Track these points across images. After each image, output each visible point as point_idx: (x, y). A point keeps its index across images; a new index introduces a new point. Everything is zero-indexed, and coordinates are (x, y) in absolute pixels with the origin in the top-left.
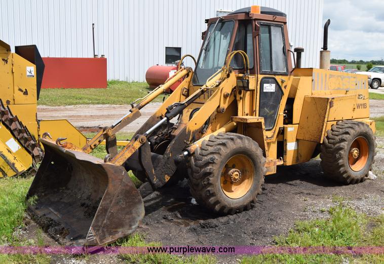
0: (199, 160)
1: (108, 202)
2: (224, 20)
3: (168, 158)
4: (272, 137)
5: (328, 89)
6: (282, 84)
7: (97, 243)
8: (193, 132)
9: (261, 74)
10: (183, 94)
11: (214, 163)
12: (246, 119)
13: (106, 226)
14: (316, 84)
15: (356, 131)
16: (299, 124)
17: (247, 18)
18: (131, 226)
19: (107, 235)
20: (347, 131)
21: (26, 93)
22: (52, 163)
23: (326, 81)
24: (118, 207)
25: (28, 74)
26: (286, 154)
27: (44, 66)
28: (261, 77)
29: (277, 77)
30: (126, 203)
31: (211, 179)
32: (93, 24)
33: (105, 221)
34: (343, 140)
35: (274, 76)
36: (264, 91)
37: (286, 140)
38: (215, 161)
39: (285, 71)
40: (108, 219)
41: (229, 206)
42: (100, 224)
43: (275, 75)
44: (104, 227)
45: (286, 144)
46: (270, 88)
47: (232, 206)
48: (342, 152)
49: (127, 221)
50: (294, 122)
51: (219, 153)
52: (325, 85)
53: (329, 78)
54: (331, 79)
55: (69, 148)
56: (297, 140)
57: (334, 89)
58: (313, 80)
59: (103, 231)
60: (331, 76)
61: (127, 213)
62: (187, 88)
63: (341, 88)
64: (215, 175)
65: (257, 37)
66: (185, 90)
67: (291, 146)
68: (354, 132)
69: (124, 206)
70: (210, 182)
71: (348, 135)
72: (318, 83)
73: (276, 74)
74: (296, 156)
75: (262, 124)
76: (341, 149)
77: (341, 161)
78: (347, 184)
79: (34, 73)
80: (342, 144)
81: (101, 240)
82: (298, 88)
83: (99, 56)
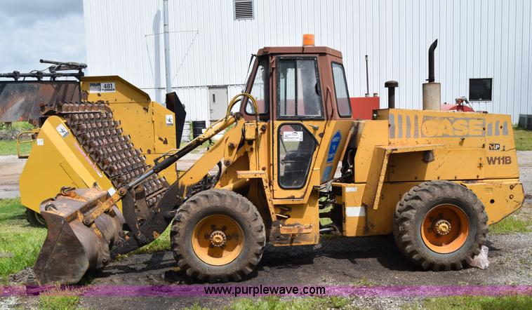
1: (49, 248)
3: (156, 214)
4: (303, 197)
5: (423, 136)
6: (315, 132)
7: (38, 285)
8: (188, 187)
9: (277, 120)
11: (180, 221)
13: (47, 271)
14: (397, 129)
15: (434, 196)
18: (74, 275)
19: (48, 280)
20: (417, 195)
21: (165, 142)
23: (416, 126)
24: (59, 255)
25: (168, 122)
26: (345, 222)
27: (185, 113)
29: (305, 123)
30: (68, 251)
31: (176, 239)
32: (366, 56)
33: (46, 266)
34: (409, 208)
35: (300, 122)
36: (285, 140)
37: (344, 203)
38: (181, 220)
39: (320, 115)
40: (50, 264)
41: (203, 272)
42: (41, 268)
43: (302, 120)
44: (45, 272)
45: (345, 209)
46: (294, 136)
47: (208, 273)
48: (407, 224)
49: (71, 270)
51: (187, 211)
52: (416, 131)
53: (424, 121)
54: (427, 122)
56: (363, 205)
57: (435, 136)
58: (389, 125)
59: (44, 276)
60: (428, 118)
61: (70, 262)
64: (181, 235)
65: (273, 75)
67: (353, 212)
68: (431, 196)
69: (66, 254)
70: (176, 242)
71: (419, 201)
72: (400, 128)
74: (364, 225)
75: (263, 180)
76: (405, 219)
77: (406, 236)
79: (173, 121)
80: (409, 212)
81: (42, 284)
83: (371, 95)
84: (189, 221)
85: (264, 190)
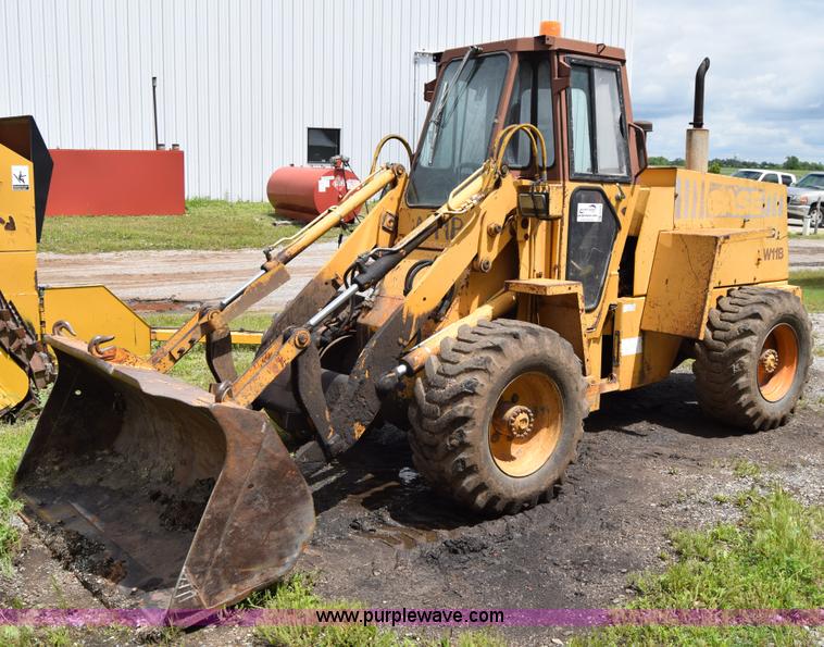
0: (437, 387)
1: (227, 501)
2: (481, 52)
3: (361, 383)
4: (595, 326)
5: (708, 216)
6: (618, 204)
7: (201, 605)
10: (384, 228)
11: (474, 394)
12: (544, 288)
13: (222, 562)
14: (683, 204)
15: (775, 312)
16: (645, 296)
17: (540, 48)
18: (281, 557)
19: (224, 582)
20: (757, 311)
21: (11, 226)
22: (78, 393)
23: (702, 198)
24: (252, 512)
25: (16, 182)
26: (618, 366)
27: (52, 164)
28: (571, 187)
29: (606, 188)
30: (271, 501)
31: (467, 432)
32: (154, 78)
33: (220, 550)
34: (747, 333)
35: (599, 185)
36: (579, 219)
37: (618, 334)
38: (477, 390)
39: (625, 174)
40: (228, 544)
41: (508, 496)
42: (206, 557)
43: (602, 182)
44: (216, 565)
45: (619, 343)
46: (591, 213)
47: (514, 495)
48: (745, 359)
49: (274, 546)
50: (637, 291)
51: (486, 370)
52: (702, 208)
53: (711, 190)
54: (713, 193)
55: (120, 362)
56: (643, 333)
57: (719, 217)
58: (676, 196)
59: (215, 575)
60: (714, 186)
61: (272, 528)
62: (394, 213)
63: (734, 213)
64: (478, 424)
65: (563, 93)
66: (389, 218)
67: (629, 347)
68: (771, 313)
69: (264, 510)
70: (467, 440)
71: (758, 322)
72: (687, 201)
73: (605, 180)
74: (639, 369)
75: (579, 297)
76: (744, 352)
77: (742, 380)
78: (752, 431)
79: (29, 180)
80: (746, 340)
81: (210, 598)
82: (646, 213)
83: (168, 147)
84: (492, 392)
85: (579, 315)
